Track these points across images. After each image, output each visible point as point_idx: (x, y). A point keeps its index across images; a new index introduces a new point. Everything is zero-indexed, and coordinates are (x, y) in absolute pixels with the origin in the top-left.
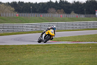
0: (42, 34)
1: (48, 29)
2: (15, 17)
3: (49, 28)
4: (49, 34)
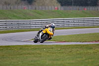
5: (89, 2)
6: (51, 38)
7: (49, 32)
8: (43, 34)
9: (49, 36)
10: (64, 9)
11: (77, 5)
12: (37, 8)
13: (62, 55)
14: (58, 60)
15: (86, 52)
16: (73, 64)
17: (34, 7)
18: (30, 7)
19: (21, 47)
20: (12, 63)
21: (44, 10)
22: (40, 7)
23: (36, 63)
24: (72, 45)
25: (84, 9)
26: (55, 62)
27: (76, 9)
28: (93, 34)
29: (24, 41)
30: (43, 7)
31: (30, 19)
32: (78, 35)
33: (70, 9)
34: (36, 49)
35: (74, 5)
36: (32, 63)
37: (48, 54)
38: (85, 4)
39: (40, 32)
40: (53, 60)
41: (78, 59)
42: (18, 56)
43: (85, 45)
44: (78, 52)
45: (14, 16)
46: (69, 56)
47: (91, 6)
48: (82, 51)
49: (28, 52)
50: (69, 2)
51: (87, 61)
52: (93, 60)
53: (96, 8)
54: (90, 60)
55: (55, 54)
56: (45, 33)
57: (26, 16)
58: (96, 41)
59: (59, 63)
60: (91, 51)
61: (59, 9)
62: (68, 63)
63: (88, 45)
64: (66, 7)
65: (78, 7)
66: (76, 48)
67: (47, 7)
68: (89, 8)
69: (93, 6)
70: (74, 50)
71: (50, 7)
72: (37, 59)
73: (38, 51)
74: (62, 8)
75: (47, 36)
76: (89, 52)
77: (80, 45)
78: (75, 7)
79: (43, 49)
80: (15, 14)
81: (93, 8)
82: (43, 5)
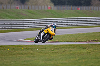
0: (40, 33)
1: (47, 27)
2: (47, 10)
3: (49, 26)
5: (83, 2)
6: (52, 38)
7: (51, 32)
8: (45, 34)
9: (50, 36)
10: (58, 9)
11: (70, 5)
12: (30, 8)
13: (55, 55)
14: (51, 60)
15: (79, 52)
16: (66, 63)
17: (27, 7)
18: (23, 6)
19: (14, 47)
20: (5, 63)
21: (37, 9)
22: (34, 7)
23: (29, 63)
24: (65, 45)
25: (78, 9)
26: (48, 62)
27: (70, 9)
28: (87, 34)
29: (17, 41)
30: (37, 7)
31: (23, 19)
32: (72, 35)
33: (64, 9)
34: (29, 49)
35: (68, 5)
36: (25, 63)
37: (41, 54)
38: (79, 4)
39: (41, 32)
40: (46, 60)
41: (72, 59)
42: (11, 56)
43: (79, 45)
44: (72, 52)
45: (7, 16)
46: (62, 56)
47: (85, 6)
48: (75, 51)
49: (21, 52)
50: (62, 2)
51: (81, 61)
52: (86, 60)
53: (90, 8)
54: (84, 60)
55: (48, 54)
56: (47, 33)
57: (19, 16)
58: (90, 41)
59: (52, 62)
60: (85, 51)
61: (53, 9)
62: (62, 63)
63: (81, 45)
64: (60, 7)
65: (71, 7)
66: (70, 47)
67: (40, 7)
68: (82, 8)
69: (87, 5)
70: (68, 50)
71: (43, 7)
72: (30, 58)
73: (31, 51)
74: (56, 8)
75: (49, 36)
76: (82, 52)
77: (74, 45)
78: (68, 7)
79: (37, 48)
80: (8, 14)
81: (87, 8)
82: (36, 5)
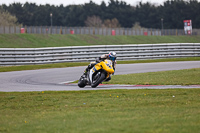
1: (100, 59)
2: (18, 34)
3: (103, 56)
4: (102, 70)
8: (96, 72)
39: (90, 68)
56: (99, 71)
75: (103, 75)
